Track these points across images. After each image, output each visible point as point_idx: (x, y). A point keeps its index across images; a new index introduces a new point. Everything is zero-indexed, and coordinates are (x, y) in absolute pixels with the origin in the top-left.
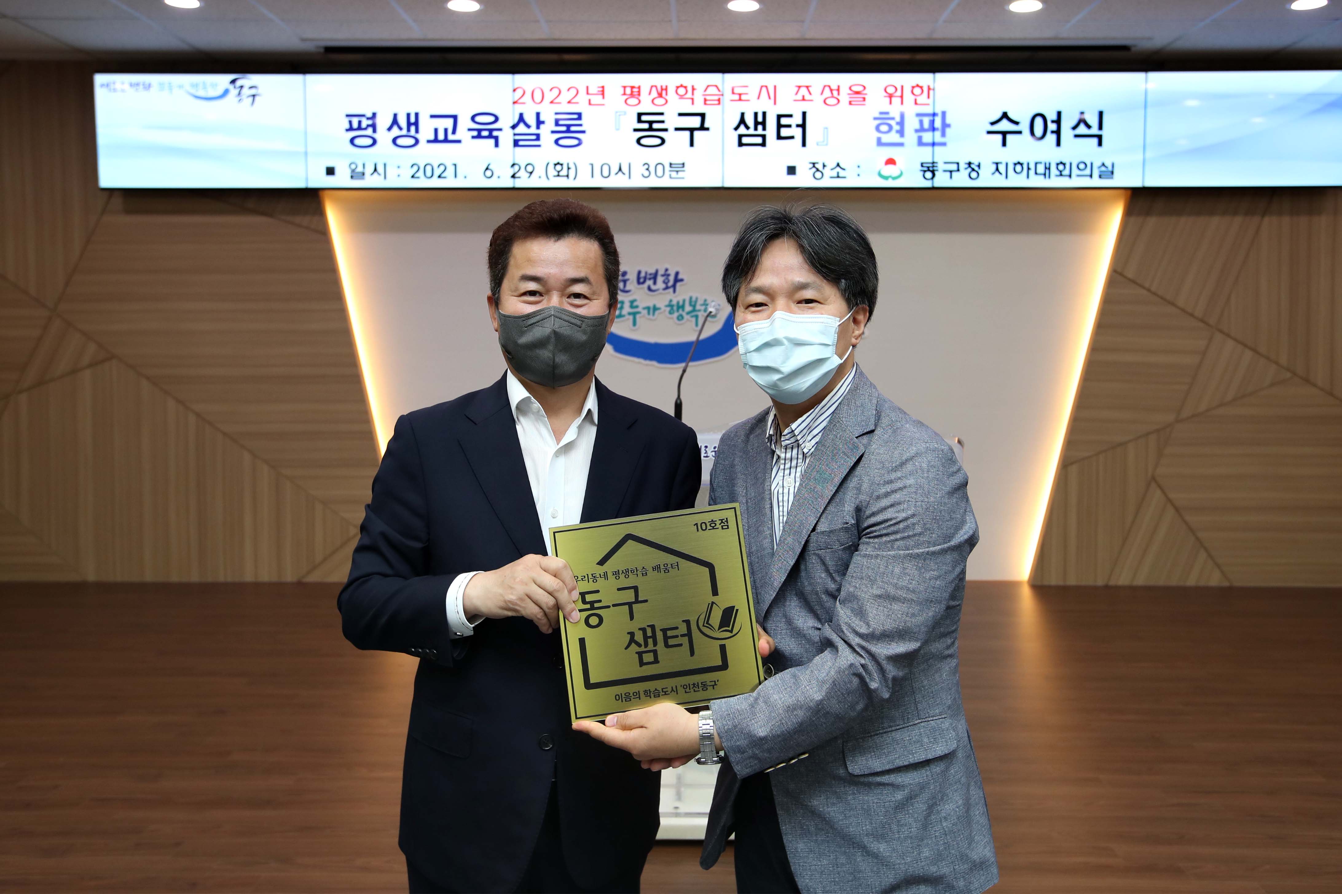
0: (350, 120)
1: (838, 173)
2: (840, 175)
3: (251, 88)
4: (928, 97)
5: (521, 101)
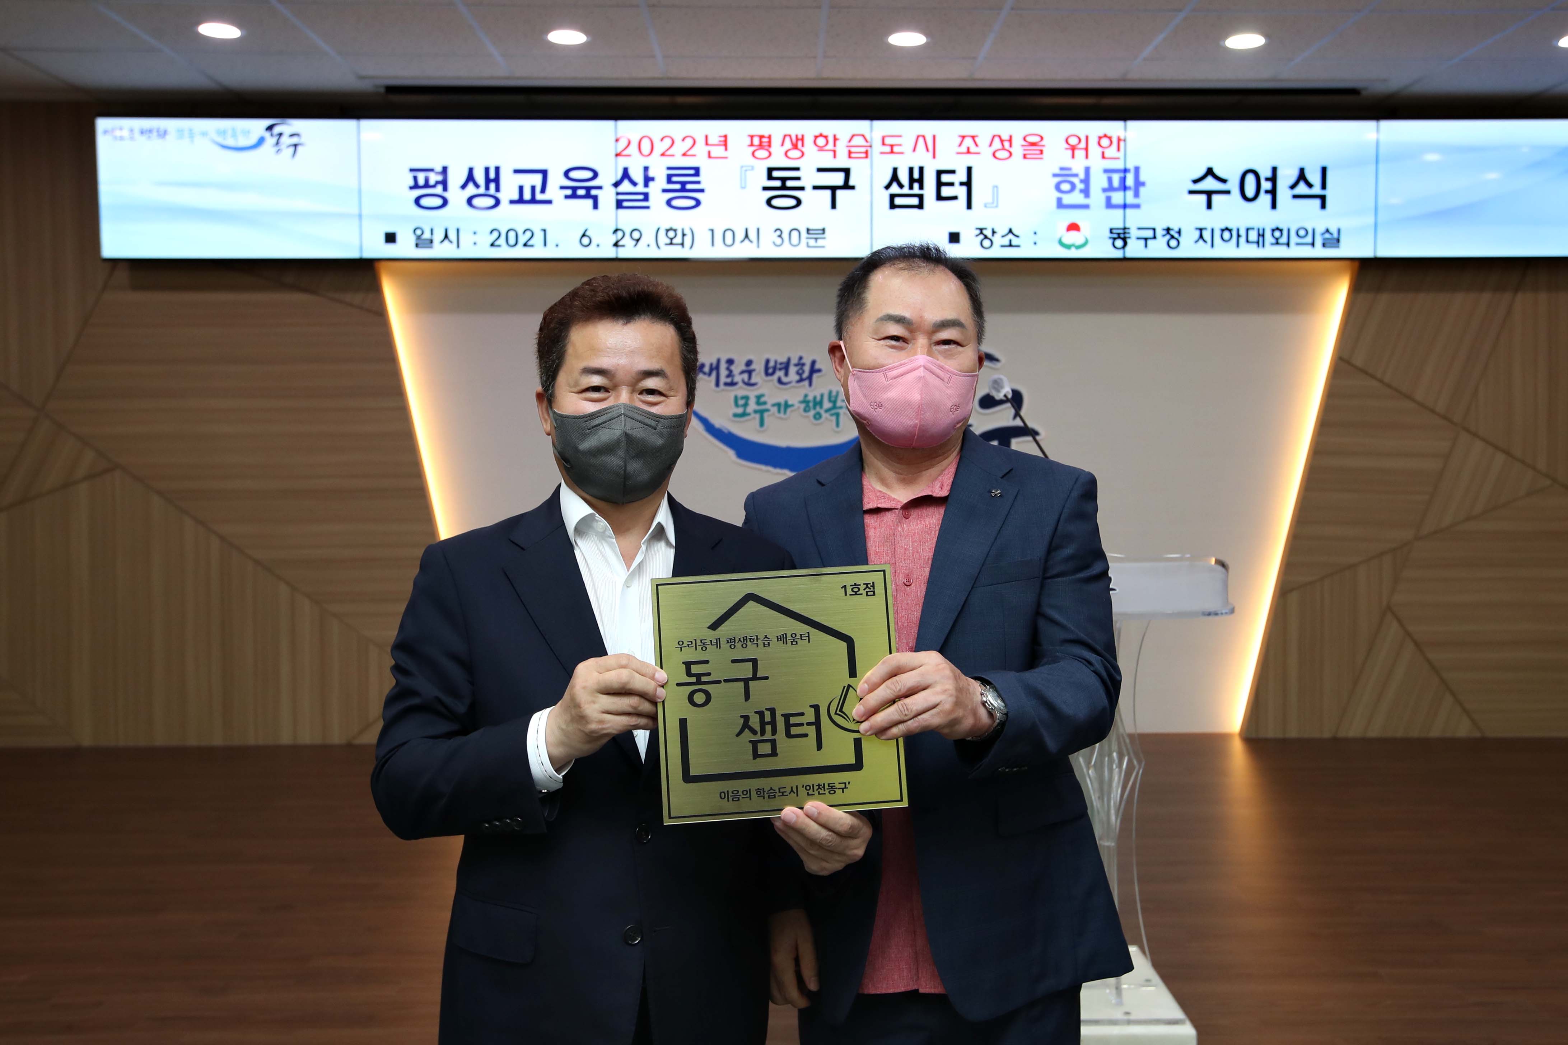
0: (415, 175)
1: (1010, 241)
2: (1013, 243)
3: (292, 135)
4: (1119, 149)
5: (625, 153)
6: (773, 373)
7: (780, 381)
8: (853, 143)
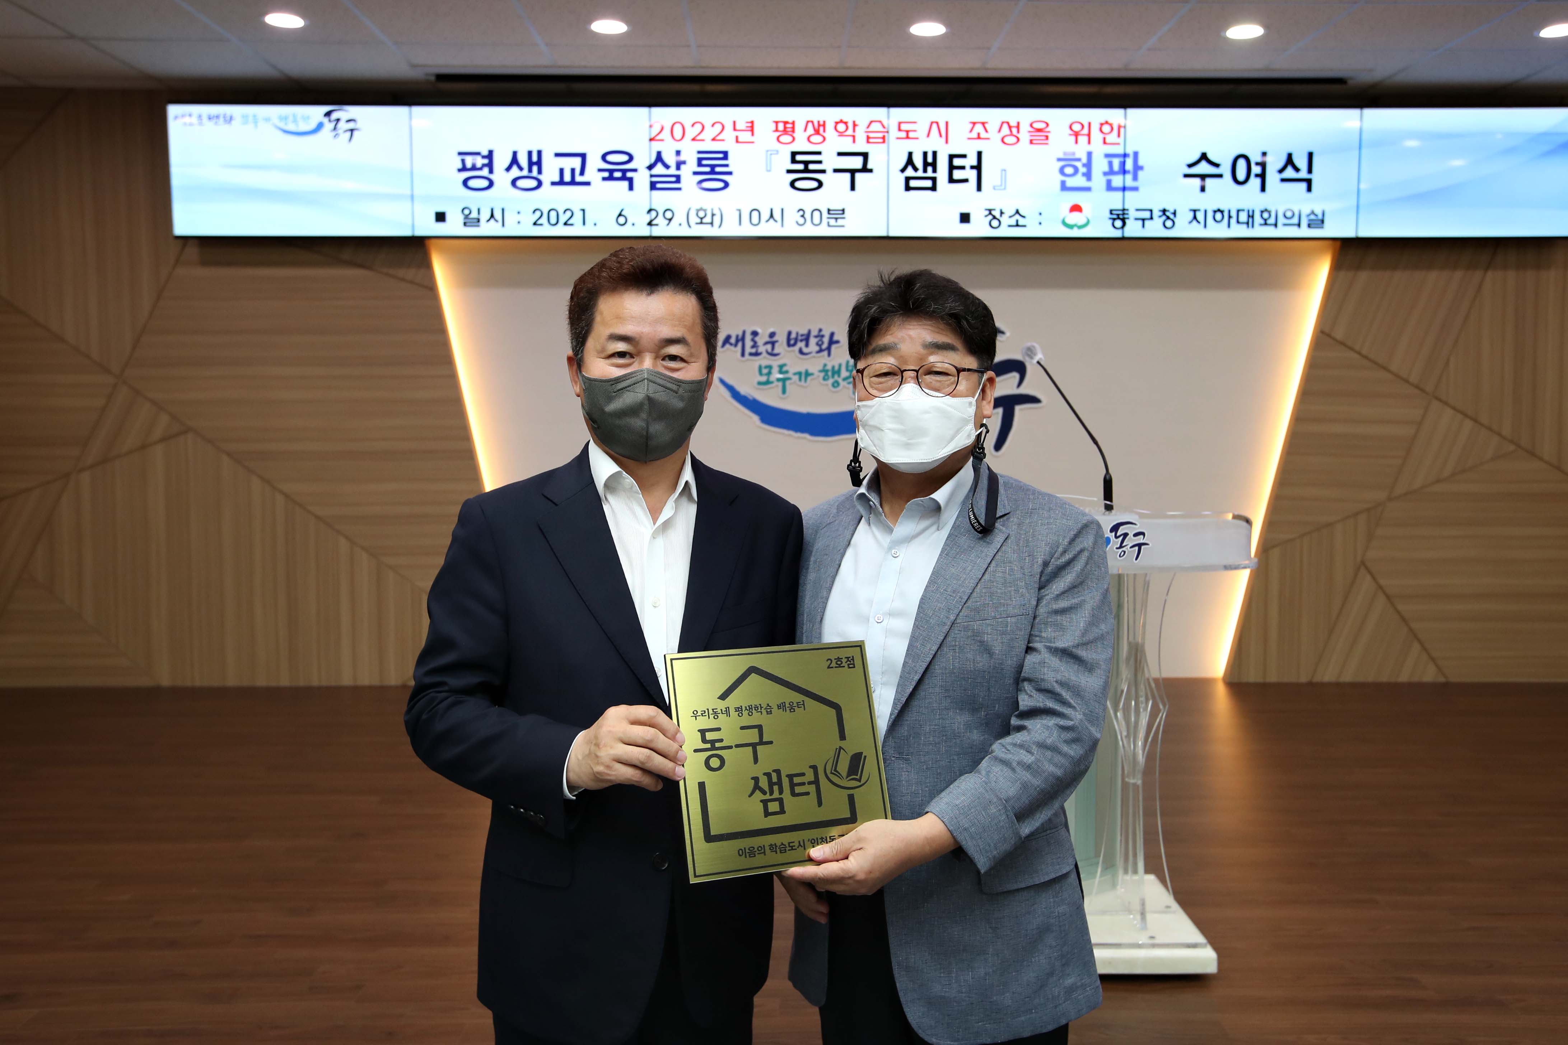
0: (463, 158)
1: (1017, 221)
2: (1020, 223)
3: (349, 121)
4: (1119, 136)
5: (658, 138)
6: (794, 345)
7: (801, 352)
8: (871, 129)
